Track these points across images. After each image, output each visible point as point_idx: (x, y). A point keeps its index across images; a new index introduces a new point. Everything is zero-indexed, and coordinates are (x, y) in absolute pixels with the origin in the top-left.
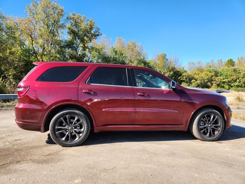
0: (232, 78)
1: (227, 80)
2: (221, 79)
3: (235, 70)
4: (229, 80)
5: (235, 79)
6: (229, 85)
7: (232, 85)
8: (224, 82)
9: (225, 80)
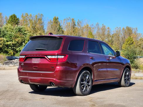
0: (17, 40)
1: (11, 42)
2: (4, 41)
3: (20, 30)
4: (14, 42)
5: (20, 41)
6: (13, 49)
7: (18, 49)
8: (8, 46)
9: (9, 43)
